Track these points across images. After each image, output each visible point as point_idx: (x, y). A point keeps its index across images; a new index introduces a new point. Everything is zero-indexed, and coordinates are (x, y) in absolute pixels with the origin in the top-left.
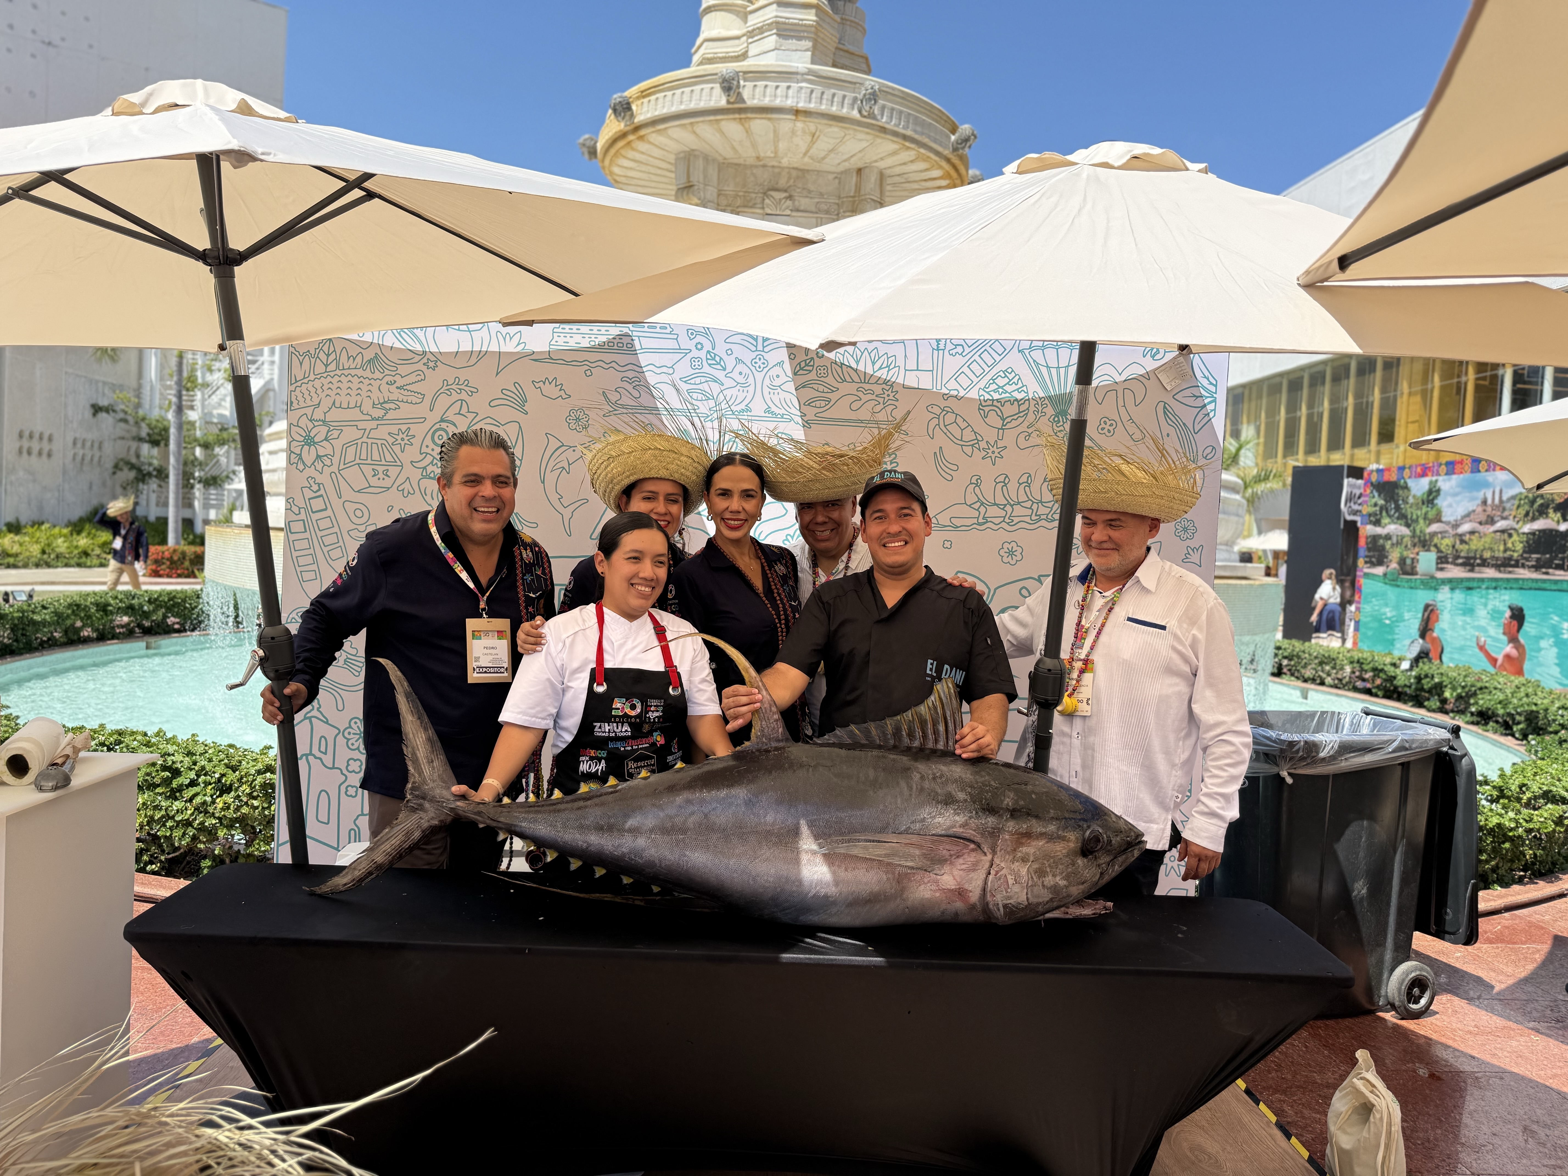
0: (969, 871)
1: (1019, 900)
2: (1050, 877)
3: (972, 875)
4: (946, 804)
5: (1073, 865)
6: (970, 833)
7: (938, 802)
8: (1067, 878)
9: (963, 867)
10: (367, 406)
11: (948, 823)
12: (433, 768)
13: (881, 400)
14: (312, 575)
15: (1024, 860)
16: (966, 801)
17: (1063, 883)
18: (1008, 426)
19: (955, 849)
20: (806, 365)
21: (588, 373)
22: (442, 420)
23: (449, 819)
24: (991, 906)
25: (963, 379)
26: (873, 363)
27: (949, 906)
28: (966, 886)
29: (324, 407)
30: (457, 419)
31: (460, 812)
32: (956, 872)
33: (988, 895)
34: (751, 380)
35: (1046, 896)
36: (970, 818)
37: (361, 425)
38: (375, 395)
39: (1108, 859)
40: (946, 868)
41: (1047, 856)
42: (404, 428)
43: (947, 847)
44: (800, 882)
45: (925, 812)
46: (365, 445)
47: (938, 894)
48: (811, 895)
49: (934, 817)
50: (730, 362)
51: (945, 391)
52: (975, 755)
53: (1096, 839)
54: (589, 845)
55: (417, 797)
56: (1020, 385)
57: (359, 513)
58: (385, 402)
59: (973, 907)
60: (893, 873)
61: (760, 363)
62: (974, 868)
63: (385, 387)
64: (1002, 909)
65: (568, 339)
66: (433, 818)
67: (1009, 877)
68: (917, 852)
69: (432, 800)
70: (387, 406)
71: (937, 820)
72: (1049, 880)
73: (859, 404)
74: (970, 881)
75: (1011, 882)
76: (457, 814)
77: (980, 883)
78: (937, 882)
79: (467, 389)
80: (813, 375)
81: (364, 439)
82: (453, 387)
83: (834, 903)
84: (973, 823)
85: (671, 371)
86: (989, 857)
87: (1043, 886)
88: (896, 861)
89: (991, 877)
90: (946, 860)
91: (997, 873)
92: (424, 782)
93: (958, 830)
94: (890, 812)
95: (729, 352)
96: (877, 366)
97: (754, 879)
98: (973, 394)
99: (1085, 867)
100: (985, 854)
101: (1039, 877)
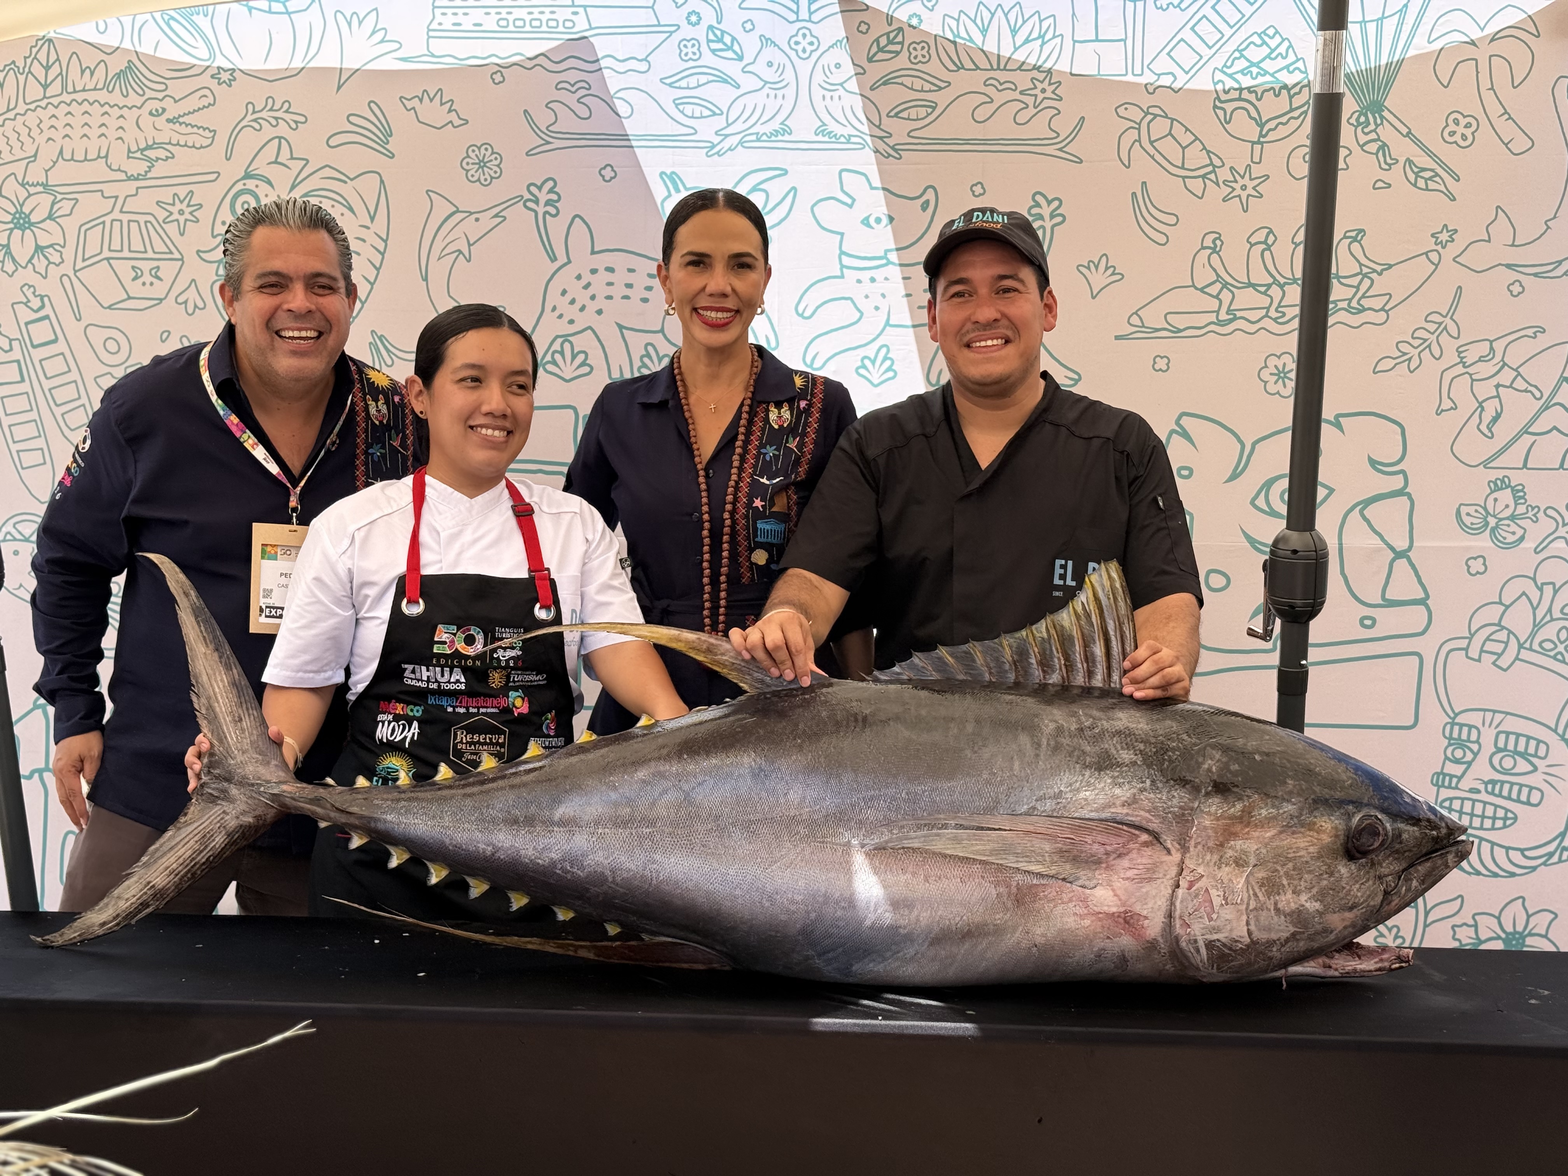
0: (1142, 880)
1: (1234, 935)
2: (1289, 895)
3: (1146, 888)
4: (1100, 769)
5: (1331, 874)
6: (1139, 816)
7: (1086, 766)
8: (1321, 897)
9: (1130, 874)
10: (118, 157)
11: (1102, 799)
12: (243, 730)
13: (1030, 100)
14: (37, 457)
15: (1240, 863)
16: (1134, 763)
17: (1313, 906)
18: (1271, 137)
19: (1114, 843)
20: (890, 42)
21: (498, 78)
22: (248, 176)
23: (271, 814)
24: (1183, 944)
25: (1183, 54)
26: (1014, 32)
27: (1108, 944)
28: (1137, 908)
29: (44, 161)
30: (271, 172)
31: (288, 801)
32: (1118, 884)
33: (1178, 923)
34: (789, 75)
35: (1282, 929)
36: (1142, 790)
37: (109, 190)
38: (131, 135)
39: (1397, 867)
40: (1100, 875)
41: (1281, 857)
42: (182, 192)
43: (1100, 838)
44: (851, 902)
45: (1062, 782)
46: (117, 225)
47: (1087, 922)
48: (868, 923)
49: (1078, 790)
50: (750, 44)
51: (1148, 78)
52: (1158, 693)
53: (1371, 830)
54: (497, 849)
55: (217, 777)
56: (1291, 58)
57: (112, 346)
58: (148, 147)
59: (1152, 945)
60: (1009, 886)
61: (804, 43)
62: (1149, 876)
63: (146, 121)
64: (1203, 951)
65: (460, 19)
66: (244, 813)
67: (1213, 892)
68: (1047, 847)
69: (243, 783)
70: (150, 153)
71: (1082, 795)
72: (1288, 900)
73: (991, 108)
74: (1144, 899)
75: (1217, 901)
76: (283, 805)
77: (1162, 903)
78: (1084, 901)
79: (287, 117)
80: (902, 61)
81: (116, 215)
82: (264, 114)
83: (909, 938)
84: (1148, 798)
85: (643, 67)
86: (1176, 856)
87: (1277, 910)
88: (1010, 861)
89: (1180, 892)
90: (1099, 862)
91: (1191, 885)
92: (229, 753)
93: (1121, 811)
94: (1001, 783)
95: (748, 26)
96: (1020, 39)
97: (770, 898)
98: (1203, 82)
99: (1354, 879)
100: (1169, 852)
101: (1269, 895)
